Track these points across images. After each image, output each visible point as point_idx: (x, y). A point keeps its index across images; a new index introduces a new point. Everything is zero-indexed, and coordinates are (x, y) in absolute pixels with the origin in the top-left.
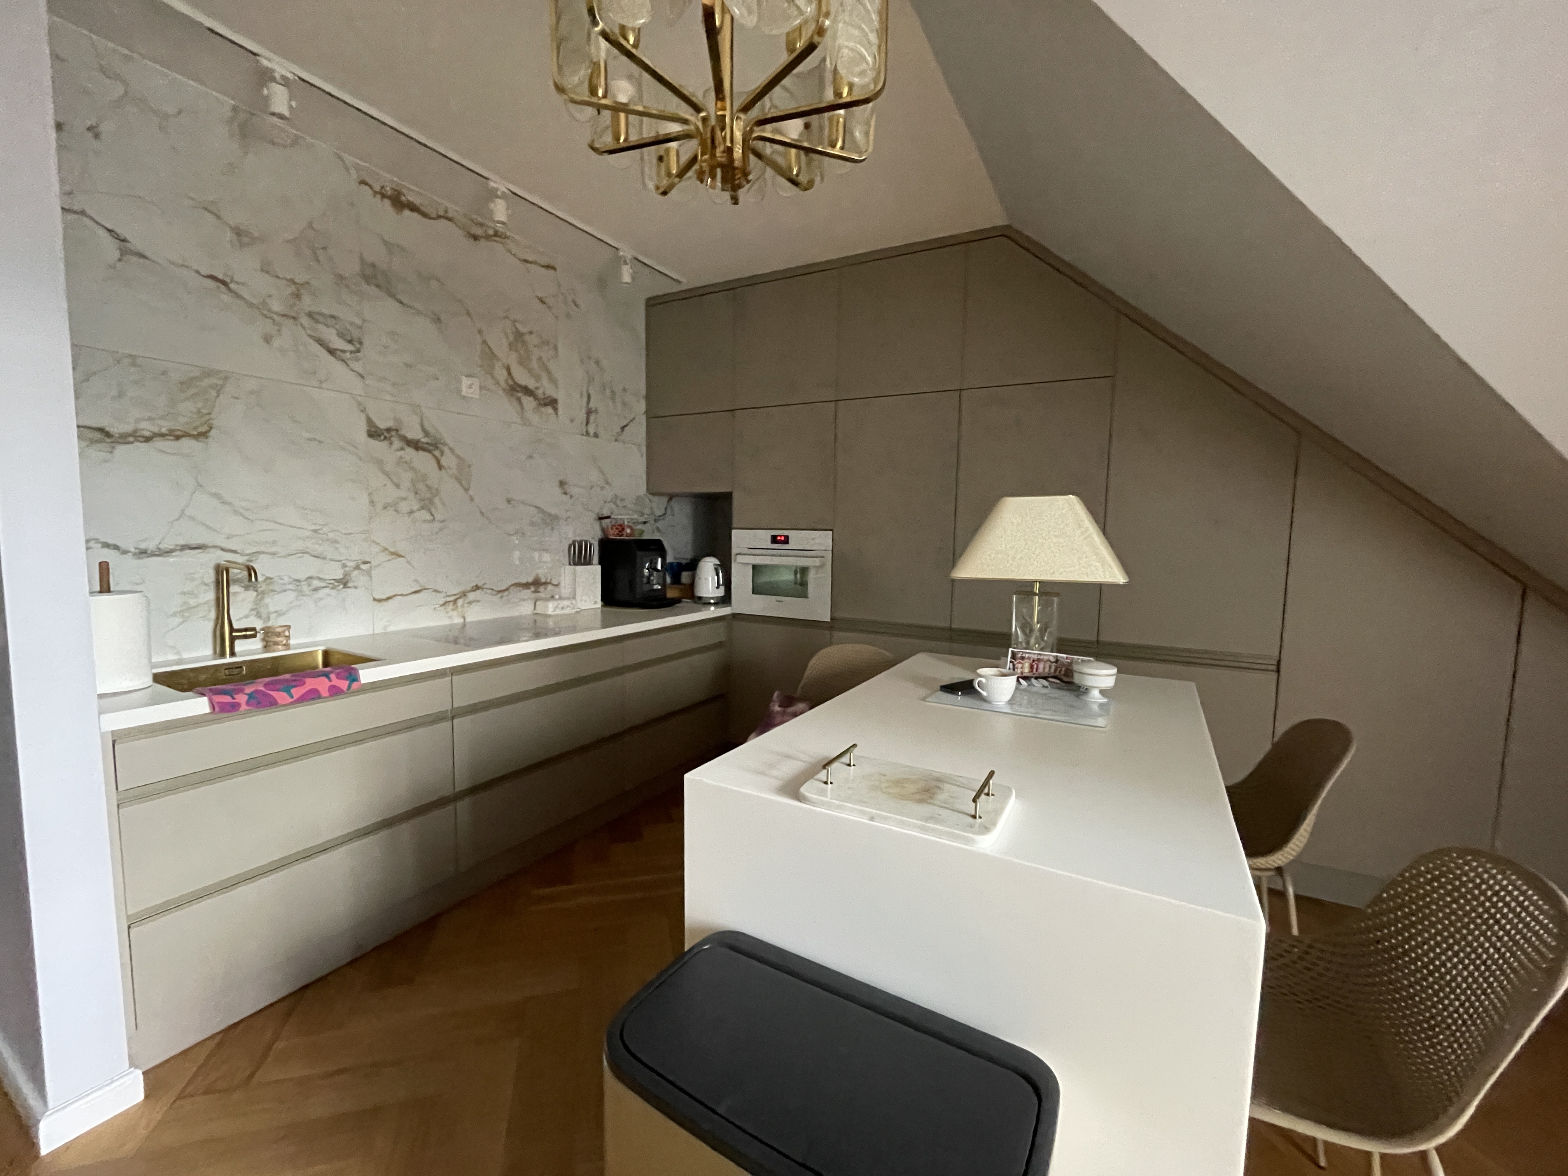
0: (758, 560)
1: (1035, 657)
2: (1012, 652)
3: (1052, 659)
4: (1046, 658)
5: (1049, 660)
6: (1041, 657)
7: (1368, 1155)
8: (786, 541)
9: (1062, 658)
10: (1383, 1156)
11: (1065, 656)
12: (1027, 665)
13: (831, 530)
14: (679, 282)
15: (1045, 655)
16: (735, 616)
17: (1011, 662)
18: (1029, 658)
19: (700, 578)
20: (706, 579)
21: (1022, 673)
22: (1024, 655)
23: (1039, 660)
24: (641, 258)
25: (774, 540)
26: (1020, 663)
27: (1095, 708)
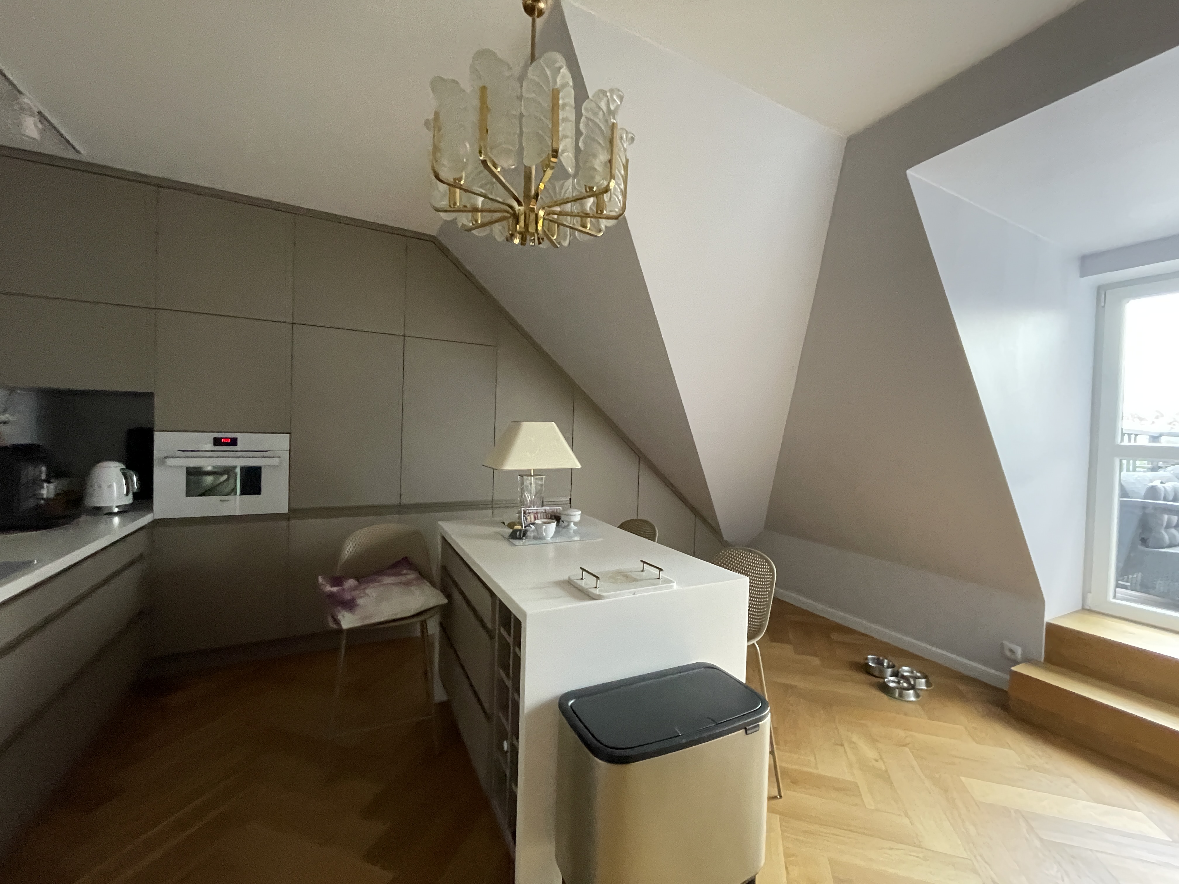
0: (194, 463)
1: (535, 511)
2: (523, 510)
3: (543, 511)
4: (540, 511)
5: (542, 512)
6: (538, 511)
7: (754, 644)
8: (234, 442)
9: (548, 509)
10: (756, 642)
11: (548, 508)
12: (532, 516)
13: (289, 433)
14: (77, 151)
15: (540, 509)
16: (156, 523)
17: (524, 516)
18: (533, 512)
19: (100, 487)
20: (110, 486)
21: (531, 521)
22: (530, 511)
23: (537, 513)
24: (47, 114)
25: (217, 442)
26: (529, 516)
27: (572, 531)
